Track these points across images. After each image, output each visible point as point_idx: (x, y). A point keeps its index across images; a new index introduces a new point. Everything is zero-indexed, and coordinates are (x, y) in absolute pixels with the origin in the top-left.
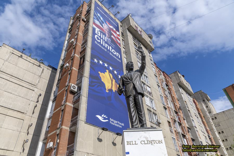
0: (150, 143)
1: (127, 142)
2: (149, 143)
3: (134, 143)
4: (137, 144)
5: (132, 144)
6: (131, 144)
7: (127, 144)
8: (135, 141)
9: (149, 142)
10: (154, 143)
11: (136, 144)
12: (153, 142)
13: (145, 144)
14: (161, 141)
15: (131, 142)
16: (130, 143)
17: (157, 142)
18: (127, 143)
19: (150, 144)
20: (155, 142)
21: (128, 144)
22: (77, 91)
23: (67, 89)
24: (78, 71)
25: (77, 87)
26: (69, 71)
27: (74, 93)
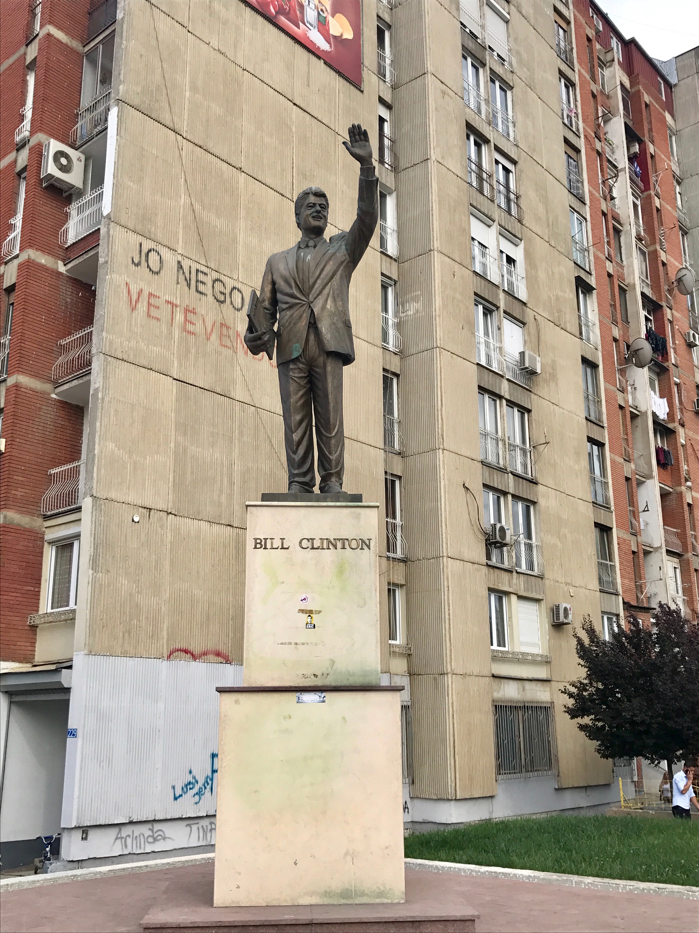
0: (331, 547)
1: (255, 541)
3: (277, 543)
4: (287, 548)
5: (272, 548)
6: (265, 548)
7: (255, 548)
8: (282, 539)
9: (325, 541)
10: (344, 548)
11: (283, 548)
13: (313, 548)
14: (367, 542)
15: (269, 541)
16: (263, 543)
17: (354, 544)
18: (256, 544)
20: (346, 542)
21: (258, 546)
22: (81, 186)
23: (24, 169)
24: (81, 48)
25: (79, 160)
26: (27, 45)
27: (64, 195)
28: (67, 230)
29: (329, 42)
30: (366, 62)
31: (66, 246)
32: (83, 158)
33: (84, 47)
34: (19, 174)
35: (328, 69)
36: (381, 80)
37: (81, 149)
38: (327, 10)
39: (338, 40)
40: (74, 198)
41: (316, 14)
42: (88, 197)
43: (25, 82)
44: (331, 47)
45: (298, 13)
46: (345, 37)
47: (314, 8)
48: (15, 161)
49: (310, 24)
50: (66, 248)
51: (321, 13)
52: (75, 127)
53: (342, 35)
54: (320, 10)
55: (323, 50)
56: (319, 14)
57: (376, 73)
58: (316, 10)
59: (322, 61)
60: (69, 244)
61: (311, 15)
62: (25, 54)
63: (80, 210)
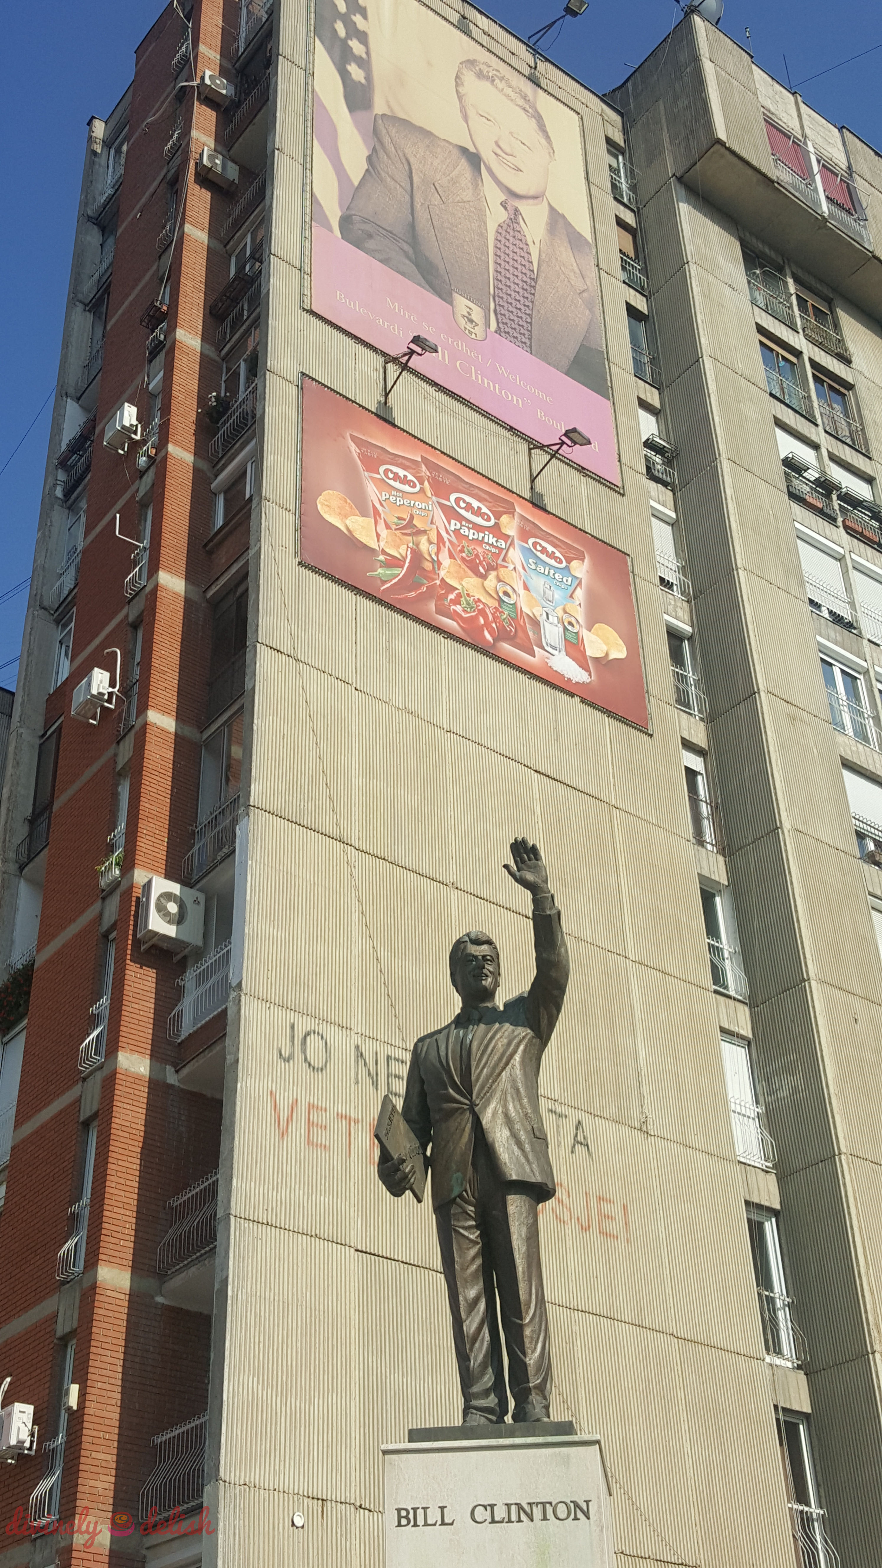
0: (523, 1517)
1: (399, 1514)
2: (514, 1517)
3: (434, 1516)
4: (452, 1524)
5: (426, 1524)
7: (399, 1525)
8: (442, 1508)
9: (514, 1509)
10: (545, 1518)
11: (443, 1523)
12: (537, 1512)
13: (493, 1521)
14: (583, 1505)
15: (420, 1512)
16: (411, 1516)
17: (562, 1511)
18: (400, 1517)
19: (520, 1521)
20: (548, 1507)
21: (404, 1521)
22: (200, 943)
23: (113, 927)
24: (198, 735)
25: (196, 902)
26: (118, 743)
27: (175, 959)
28: (180, 1015)
29: (587, 670)
30: (654, 689)
31: (179, 1041)
32: (202, 898)
33: (202, 732)
34: (106, 936)
35: (588, 710)
36: (682, 713)
37: (198, 886)
38: (578, 622)
39: (603, 663)
40: (190, 962)
41: (561, 630)
42: (211, 958)
43: (115, 796)
44: (590, 675)
45: (531, 634)
46: (613, 655)
47: (556, 621)
48: (101, 915)
49: (552, 646)
50: (179, 1044)
51: (570, 628)
52: (190, 853)
53: (607, 654)
54: (566, 624)
55: (577, 683)
56: (565, 629)
57: (673, 702)
58: (559, 625)
59: (577, 699)
60: (183, 1037)
61: (552, 633)
62: (116, 755)
63: (201, 979)
